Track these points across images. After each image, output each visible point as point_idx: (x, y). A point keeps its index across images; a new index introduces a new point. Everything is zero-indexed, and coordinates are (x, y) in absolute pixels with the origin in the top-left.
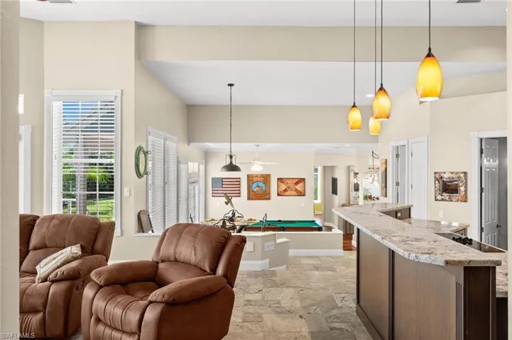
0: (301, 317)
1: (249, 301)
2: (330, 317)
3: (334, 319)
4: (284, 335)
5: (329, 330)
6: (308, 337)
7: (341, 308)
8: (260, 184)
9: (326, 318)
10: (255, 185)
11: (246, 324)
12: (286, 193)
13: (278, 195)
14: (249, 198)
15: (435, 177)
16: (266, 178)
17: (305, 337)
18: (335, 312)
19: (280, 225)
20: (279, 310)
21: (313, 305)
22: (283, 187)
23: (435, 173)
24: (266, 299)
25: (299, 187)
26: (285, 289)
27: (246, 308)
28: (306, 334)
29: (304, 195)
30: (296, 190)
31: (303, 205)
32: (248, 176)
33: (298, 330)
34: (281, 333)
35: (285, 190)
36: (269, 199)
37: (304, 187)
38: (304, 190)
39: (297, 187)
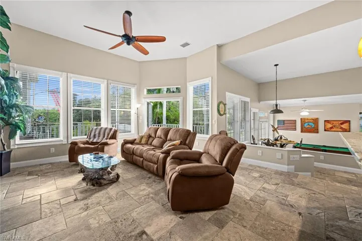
0: (300, 214)
1: (264, 188)
2: (332, 226)
3: (336, 229)
4: (274, 223)
5: (324, 237)
6: (297, 234)
7: (352, 222)
8: (311, 124)
9: (327, 225)
10: (306, 124)
11: (251, 202)
12: (332, 130)
13: (325, 130)
14: (302, 131)
16: (316, 121)
17: (293, 232)
18: (341, 223)
19: (322, 148)
20: (283, 202)
21: (319, 208)
22: (329, 126)
24: (278, 191)
25: (345, 126)
26: (298, 188)
27: (259, 192)
28: (296, 231)
29: (349, 131)
30: (341, 128)
32: (301, 119)
33: (290, 224)
34: (273, 220)
35: (331, 128)
36: (318, 132)
37: (350, 126)
38: (350, 129)
39: (342, 126)
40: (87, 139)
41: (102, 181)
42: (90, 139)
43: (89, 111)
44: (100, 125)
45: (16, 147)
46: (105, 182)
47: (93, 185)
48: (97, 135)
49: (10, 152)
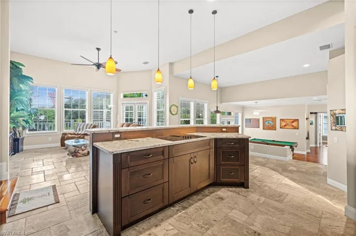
8: (270, 122)
10: (267, 122)
12: (286, 127)
13: (281, 128)
14: (264, 129)
15: (331, 113)
16: (274, 119)
22: (283, 124)
23: (331, 111)
25: (295, 124)
29: (298, 129)
30: (292, 126)
31: (297, 134)
32: (263, 118)
35: (285, 126)
36: (275, 130)
37: (298, 124)
38: (298, 126)
39: (293, 124)
40: (75, 132)
41: (78, 154)
42: (76, 131)
43: (78, 111)
44: (85, 121)
45: (26, 135)
46: (80, 155)
47: (73, 156)
48: (81, 129)
49: (23, 138)
